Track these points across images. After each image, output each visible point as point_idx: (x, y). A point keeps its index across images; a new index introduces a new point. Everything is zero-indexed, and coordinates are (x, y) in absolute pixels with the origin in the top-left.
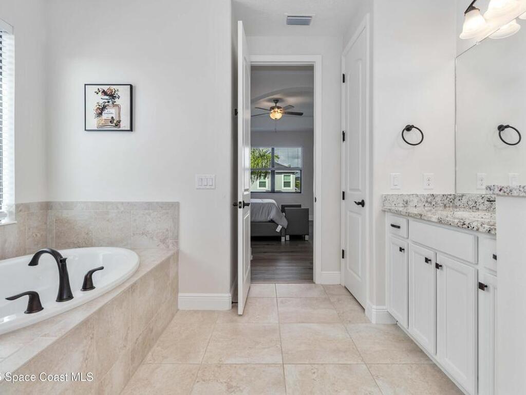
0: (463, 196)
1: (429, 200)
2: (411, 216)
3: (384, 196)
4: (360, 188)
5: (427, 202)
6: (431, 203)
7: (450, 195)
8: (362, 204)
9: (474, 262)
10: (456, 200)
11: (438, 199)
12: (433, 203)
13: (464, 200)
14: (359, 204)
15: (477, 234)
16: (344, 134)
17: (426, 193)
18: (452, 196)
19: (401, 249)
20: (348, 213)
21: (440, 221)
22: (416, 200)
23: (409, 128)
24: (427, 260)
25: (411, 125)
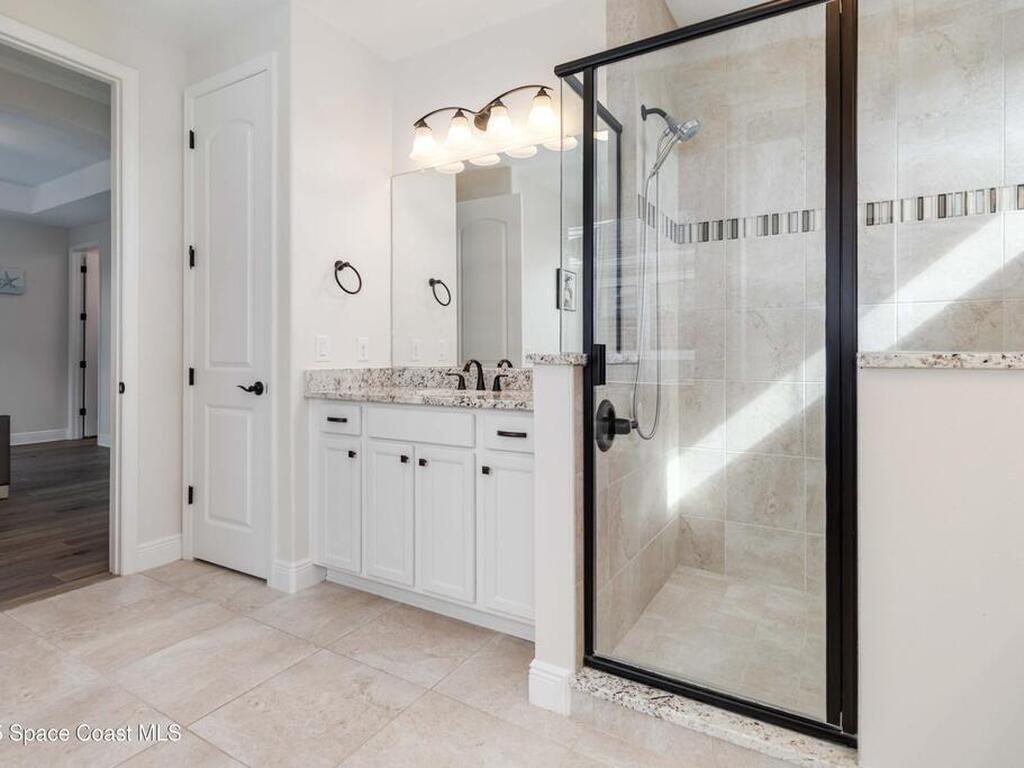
0: (404, 369)
1: (365, 377)
2: (373, 401)
3: (308, 374)
4: (249, 360)
5: (363, 380)
6: (367, 381)
7: (388, 369)
8: (258, 389)
9: (470, 445)
10: (395, 376)
11: (375, 375)
12: (370, 382)
13: (407, 375)
14: (251, 389)
15: (474, 411)
16: (192, 253)
17: (362, 366)
18: (390, 372)
19: (351, 454)
20: (207, 409)
21: (427, 403)
22: (350, 378)
23: (340, 266)
24: (404, 459)
25: (344, 261)
